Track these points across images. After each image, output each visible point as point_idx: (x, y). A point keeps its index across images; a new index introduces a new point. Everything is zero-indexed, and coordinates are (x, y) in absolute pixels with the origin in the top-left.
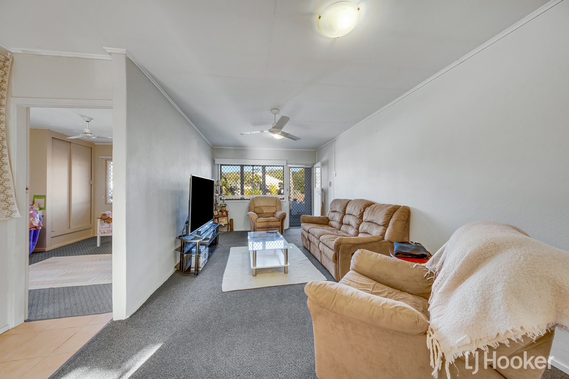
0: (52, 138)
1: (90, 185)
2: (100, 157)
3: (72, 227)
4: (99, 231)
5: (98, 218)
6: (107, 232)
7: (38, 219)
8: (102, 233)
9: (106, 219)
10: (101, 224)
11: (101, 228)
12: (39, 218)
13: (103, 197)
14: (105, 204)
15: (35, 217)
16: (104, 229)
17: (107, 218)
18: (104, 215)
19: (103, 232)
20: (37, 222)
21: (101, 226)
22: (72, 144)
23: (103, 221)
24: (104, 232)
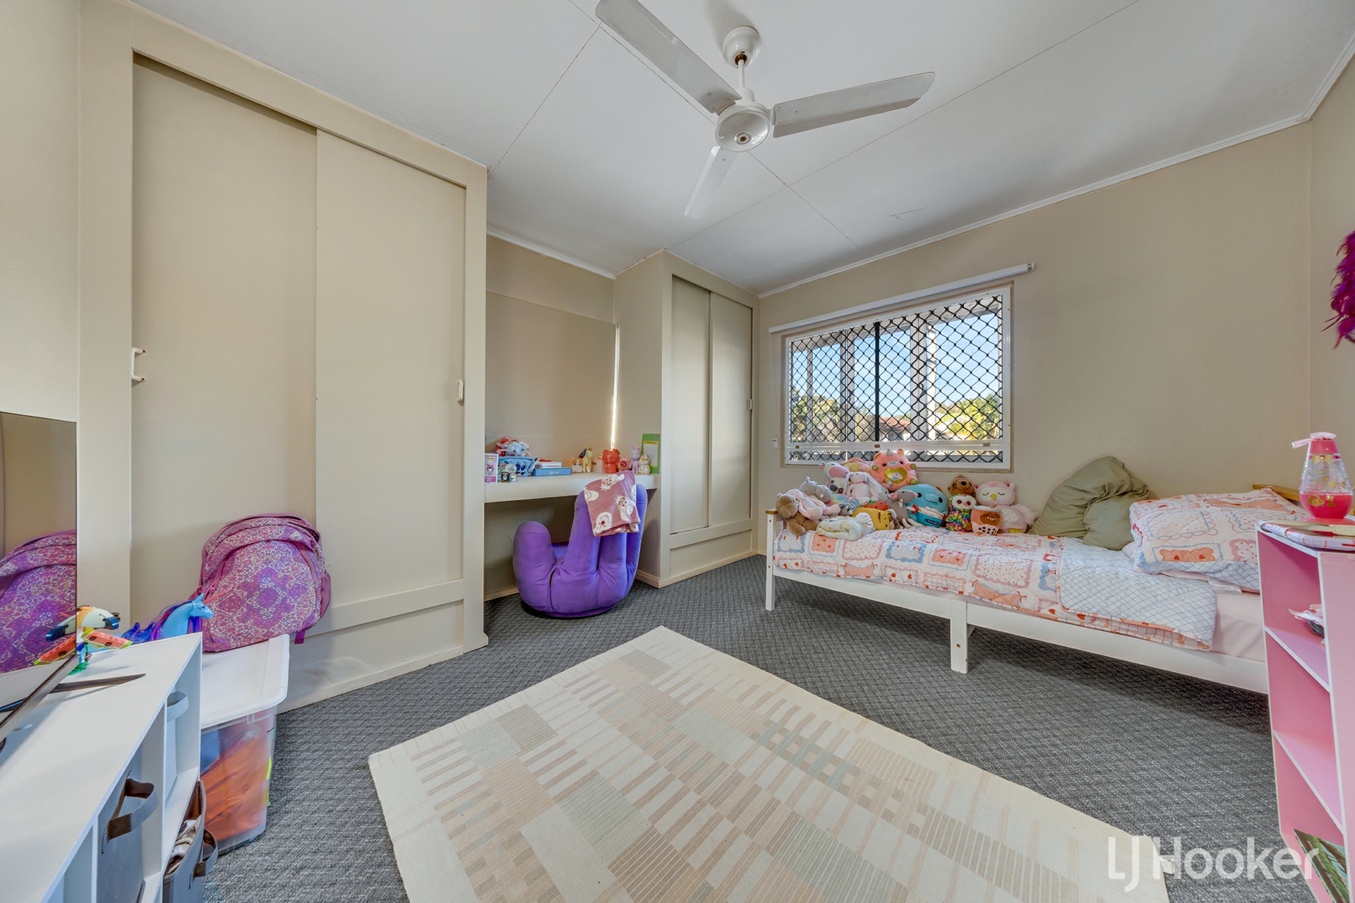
0: (673, 276)
1: (749, 412)
2: (772, 330)
3: (713, 526)
4: (772, 558)
5: (767, 512)
6: (795, 567)
7: (632, 499)
8: (778, 566)
9: (791, 518)
10: (776, 531)
11: (776, 547)
12: (635, 498)
13: (776, 445)
14: (781, 467)
15: (626, 493)
16: (784, 555)
17: (794, 514)
18: (786, 502)
19: (782, 563)
20: (628, 509)
21: (776, 542)
22: (712, 295)
23: (782, 522)
24: (785, 565)
